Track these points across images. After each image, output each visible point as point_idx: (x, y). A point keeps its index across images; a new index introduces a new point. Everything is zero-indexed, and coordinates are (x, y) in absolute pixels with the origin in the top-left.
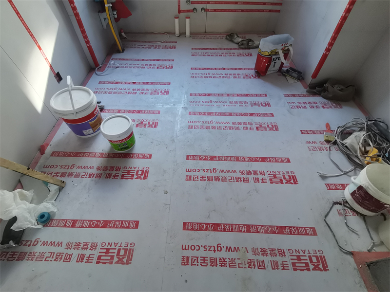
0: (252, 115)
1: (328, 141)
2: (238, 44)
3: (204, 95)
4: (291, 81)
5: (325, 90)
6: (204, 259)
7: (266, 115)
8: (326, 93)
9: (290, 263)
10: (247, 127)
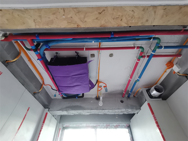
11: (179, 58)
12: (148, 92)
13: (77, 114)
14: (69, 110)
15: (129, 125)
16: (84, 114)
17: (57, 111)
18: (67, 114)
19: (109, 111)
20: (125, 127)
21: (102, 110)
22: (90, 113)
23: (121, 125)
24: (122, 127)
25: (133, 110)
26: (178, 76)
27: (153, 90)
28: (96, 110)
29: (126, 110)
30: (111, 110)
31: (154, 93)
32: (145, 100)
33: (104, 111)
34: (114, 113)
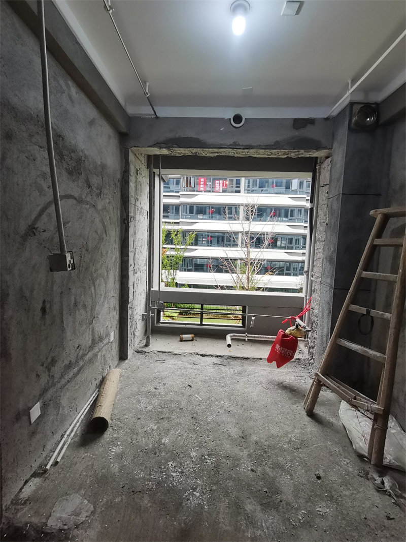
13: (190, 154)
14: (173, 147)
16: (204, 154)
17: (148, 147)
18: (168, 153)
19: (257, 152)
21: (243, 149)
22: (217, 154)
25: (310, 152)
28: (231, 148)
29: (295, 151)
30: (263, 150)
33: (247, 150)
34: (268, 155)
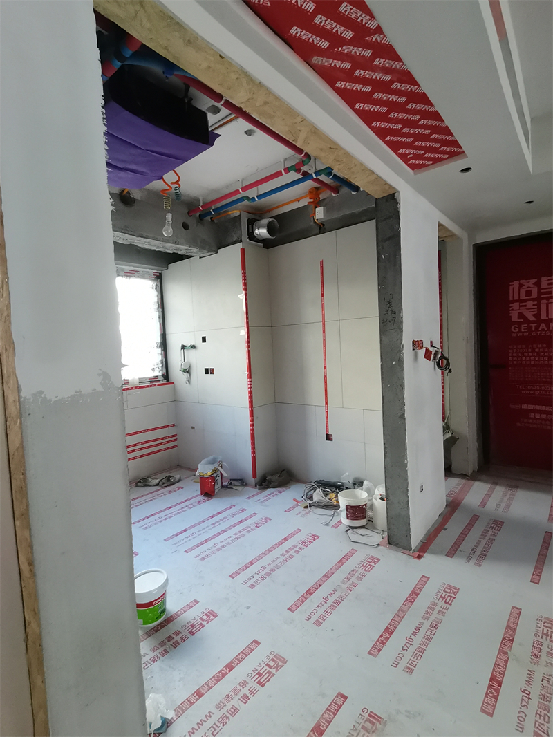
0: (241, 522)
1: (306, 507)
2: (157, 485)
3: (180, 533)
4: (240, 489)
5: (270, 482)
6: (326, 612)
7: (251, 516)
8: (272, 483)
9: (363, 572)
10: (248, 530)
11: (333, 194)
12: (250, 226)
15: (160, 274)
19: (149, 242)
20: (150, 278)
21: (137, 236)
23: (141, 272)
24: (143, 276)
25: (202, 251)
26: (312, 223)
27: (263, 227)
28: (122, 232)
29: (189, 248)
30: (158, 242)
31: (262, 232)
32: (235, 238)
